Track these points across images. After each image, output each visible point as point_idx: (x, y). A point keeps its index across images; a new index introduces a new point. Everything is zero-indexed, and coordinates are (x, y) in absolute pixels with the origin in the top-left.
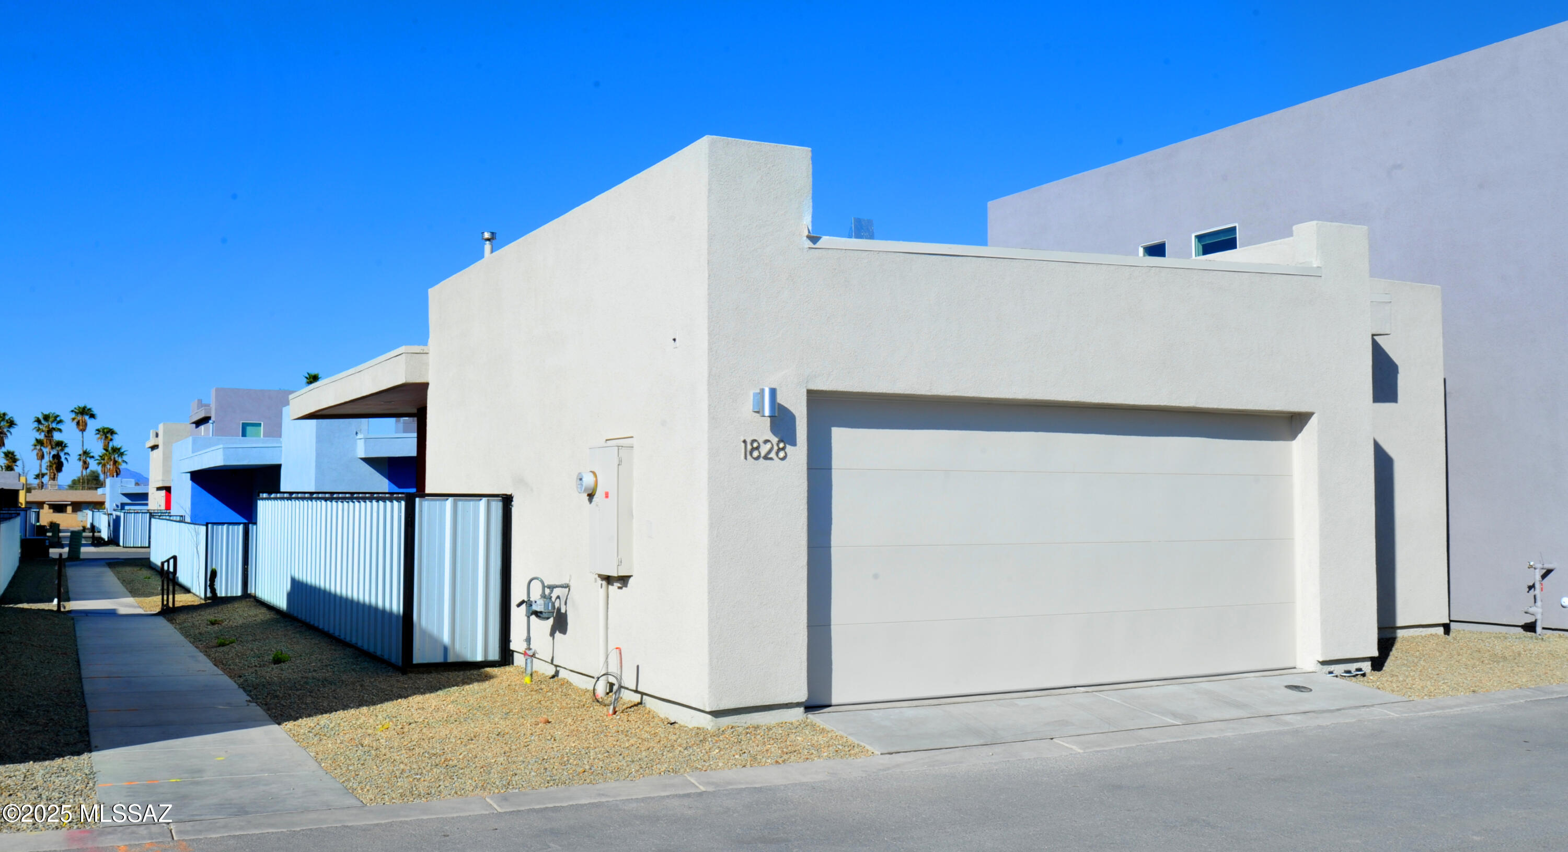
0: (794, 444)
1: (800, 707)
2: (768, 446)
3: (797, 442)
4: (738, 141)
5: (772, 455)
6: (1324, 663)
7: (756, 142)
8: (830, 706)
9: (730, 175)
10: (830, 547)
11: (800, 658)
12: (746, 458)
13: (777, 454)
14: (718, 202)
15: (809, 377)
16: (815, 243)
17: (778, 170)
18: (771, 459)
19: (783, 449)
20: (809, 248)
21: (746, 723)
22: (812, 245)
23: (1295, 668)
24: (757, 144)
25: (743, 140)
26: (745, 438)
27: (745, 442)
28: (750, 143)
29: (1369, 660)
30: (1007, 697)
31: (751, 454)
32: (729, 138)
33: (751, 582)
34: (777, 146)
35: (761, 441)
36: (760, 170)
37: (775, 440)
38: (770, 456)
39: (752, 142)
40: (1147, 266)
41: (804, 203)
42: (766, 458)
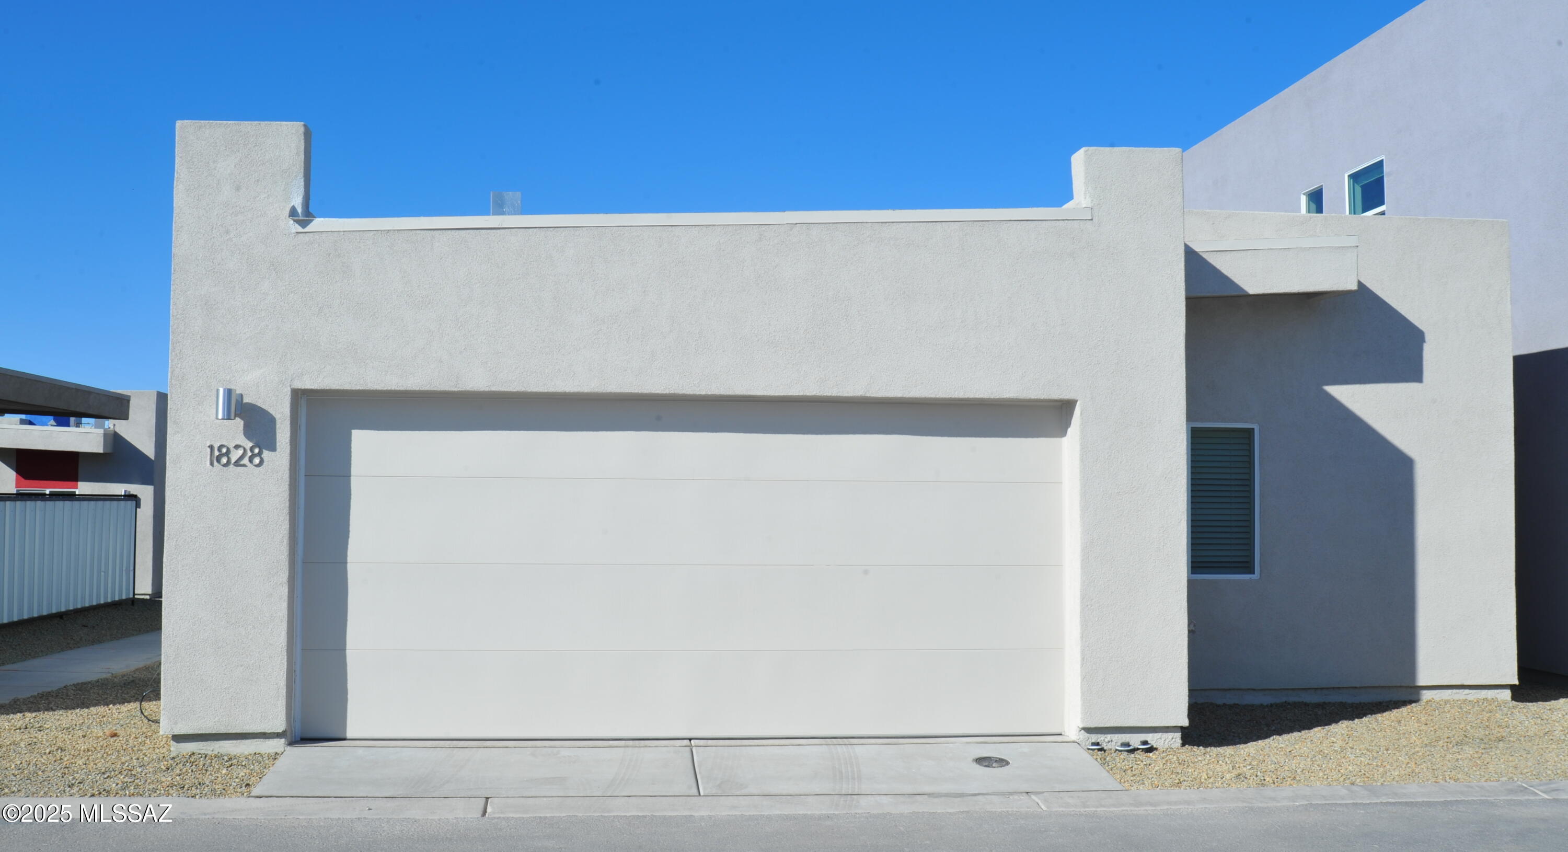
0: (273, 448)
1: (281, 738)
2: (240, 452)
3: (278, 447)
4: (212, 123)
5: (245, 461)
6: (1089, 730)
7: (233, 122)
8: (345, 739)
9: (202, 161)
10: (346, 563)
11: (277, 684)
12: (212, 464)
13: (251, 460)
14: (187, 191)
15: (295, 376)
16: (304, 227)
17: (261, 150)
18: (244, 465)
19: (260, 454)
20: (297, 232)
21: (213, 751)
22: (300, 229)
23: (1061, 735)
24: (235, 124)
25: (218, 122)
26: (212, 443)
27: (211, 447)
28: (227, 124)
29: (1180, 730)
30: (539, 745)
31: (218, 460)
32: (202, 122)
33: (216, 598)
34: (259, 124)
35: (231, 446)
36: (239, 151)
37: (249, 445)
38: (242, 463)
39: (230, 122)
40: (788, 224)
41: (293, 183)
42: (237, 463)
